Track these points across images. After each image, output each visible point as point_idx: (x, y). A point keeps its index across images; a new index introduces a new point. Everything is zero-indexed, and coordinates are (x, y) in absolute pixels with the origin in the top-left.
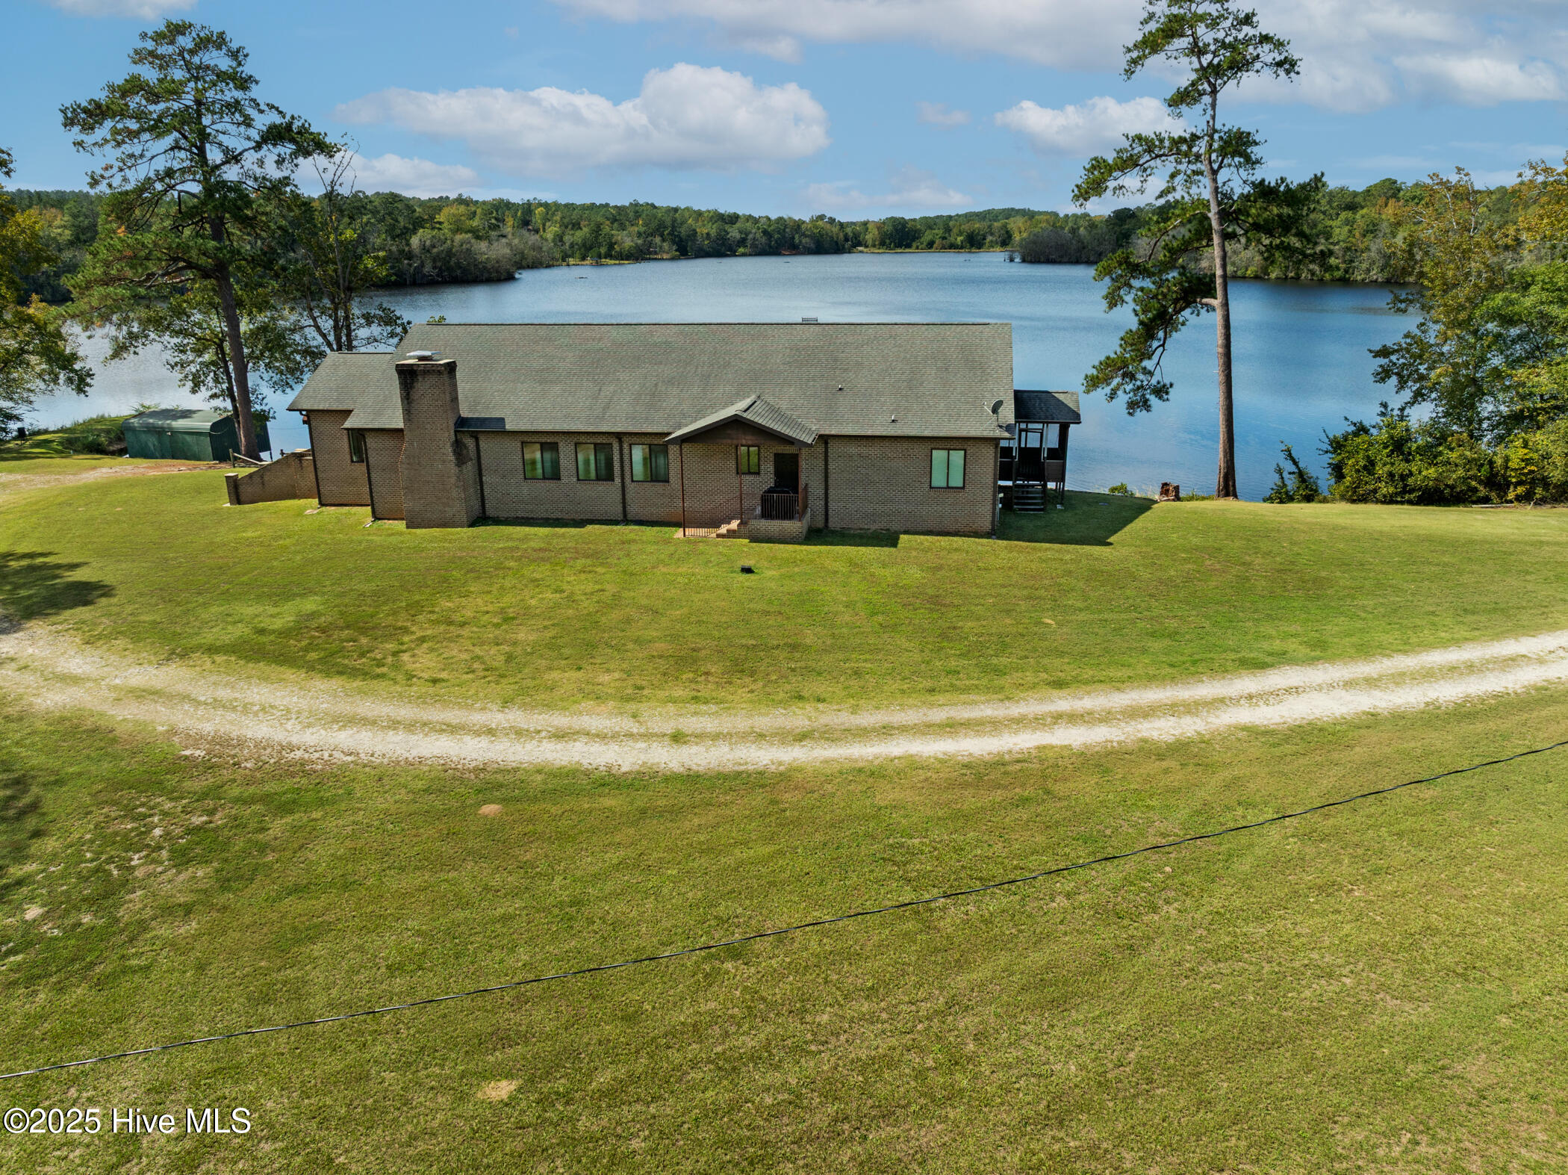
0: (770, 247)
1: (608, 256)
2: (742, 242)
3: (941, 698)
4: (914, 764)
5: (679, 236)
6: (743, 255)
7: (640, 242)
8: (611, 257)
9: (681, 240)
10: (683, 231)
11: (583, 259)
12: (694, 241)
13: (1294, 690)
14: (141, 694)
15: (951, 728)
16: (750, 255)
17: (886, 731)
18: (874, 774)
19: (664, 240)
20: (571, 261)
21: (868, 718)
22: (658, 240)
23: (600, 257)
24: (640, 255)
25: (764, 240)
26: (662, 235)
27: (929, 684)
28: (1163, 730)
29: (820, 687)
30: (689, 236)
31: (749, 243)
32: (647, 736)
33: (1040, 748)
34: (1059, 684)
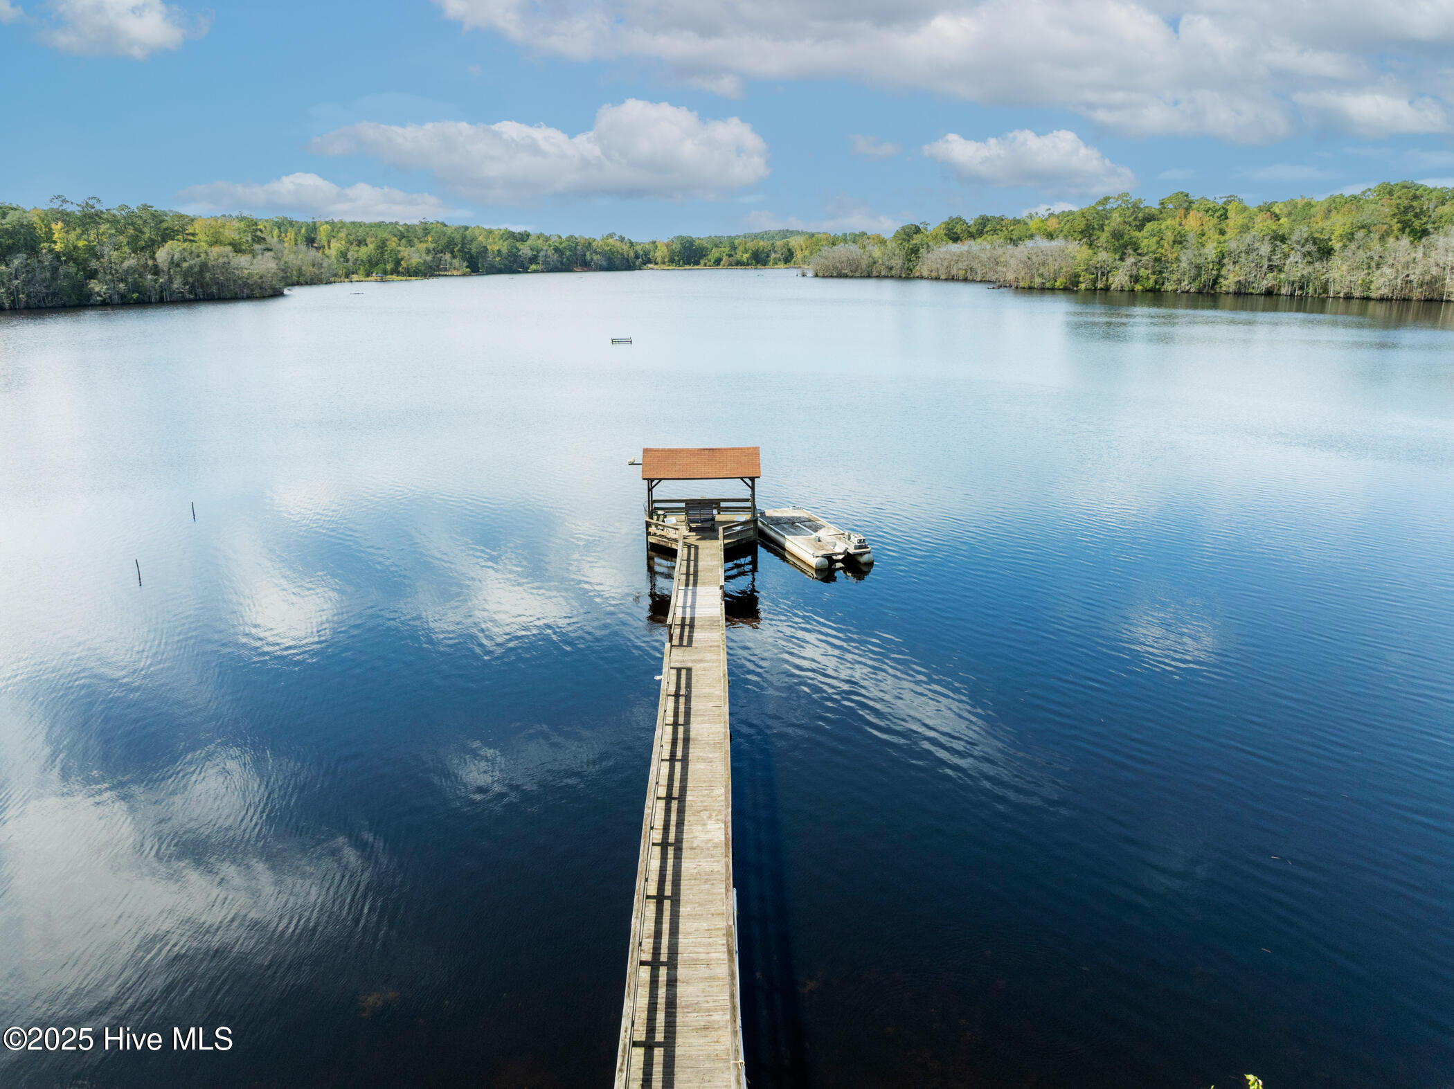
0: (562, 263)
1: (395, 271)
2: (534, 259)
5: (469, 253)
6: (535, 271)
7: (429, 258)
8: (398, 273)
9: (472, 257)
10: (474, 248)
11: (368, 274)
12: (484, 258)
16: (543, 272)
19: (454, 257)
20: (355, 277)
22: (448, 256)
23: (385, 273)
24: (429, 271)
25: (556, 256)
26: (452, 252)
30: (479, 253)
31: (541, 260)
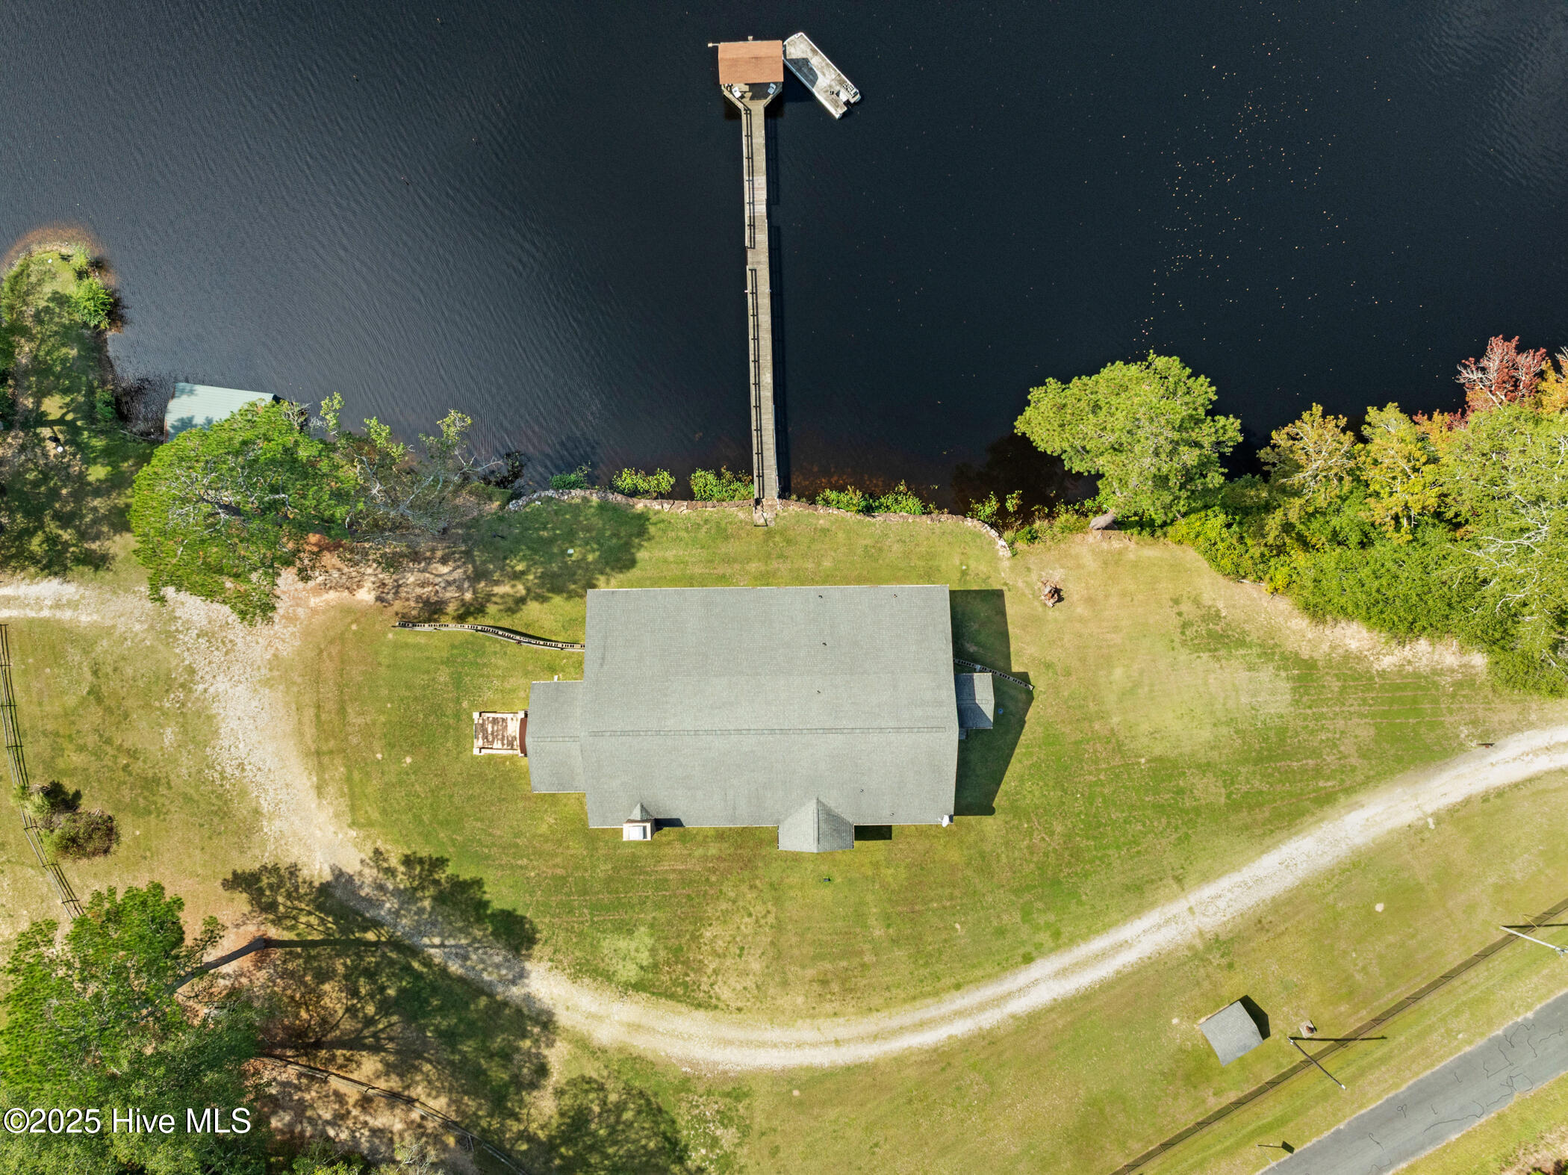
3: (917, 1004)
4: (910, 1051)
13: (1036, 982)
14: (636, 1027)
15: (921, 1026)
17: (902, 1030)
18: (900, 1061)
21: (895, 1022)
27: (912, 992)
28: (988, 1020)
29: (877, 1001)
32: (827, 1043)
33: (950, 1037)
34: (958, 987)
